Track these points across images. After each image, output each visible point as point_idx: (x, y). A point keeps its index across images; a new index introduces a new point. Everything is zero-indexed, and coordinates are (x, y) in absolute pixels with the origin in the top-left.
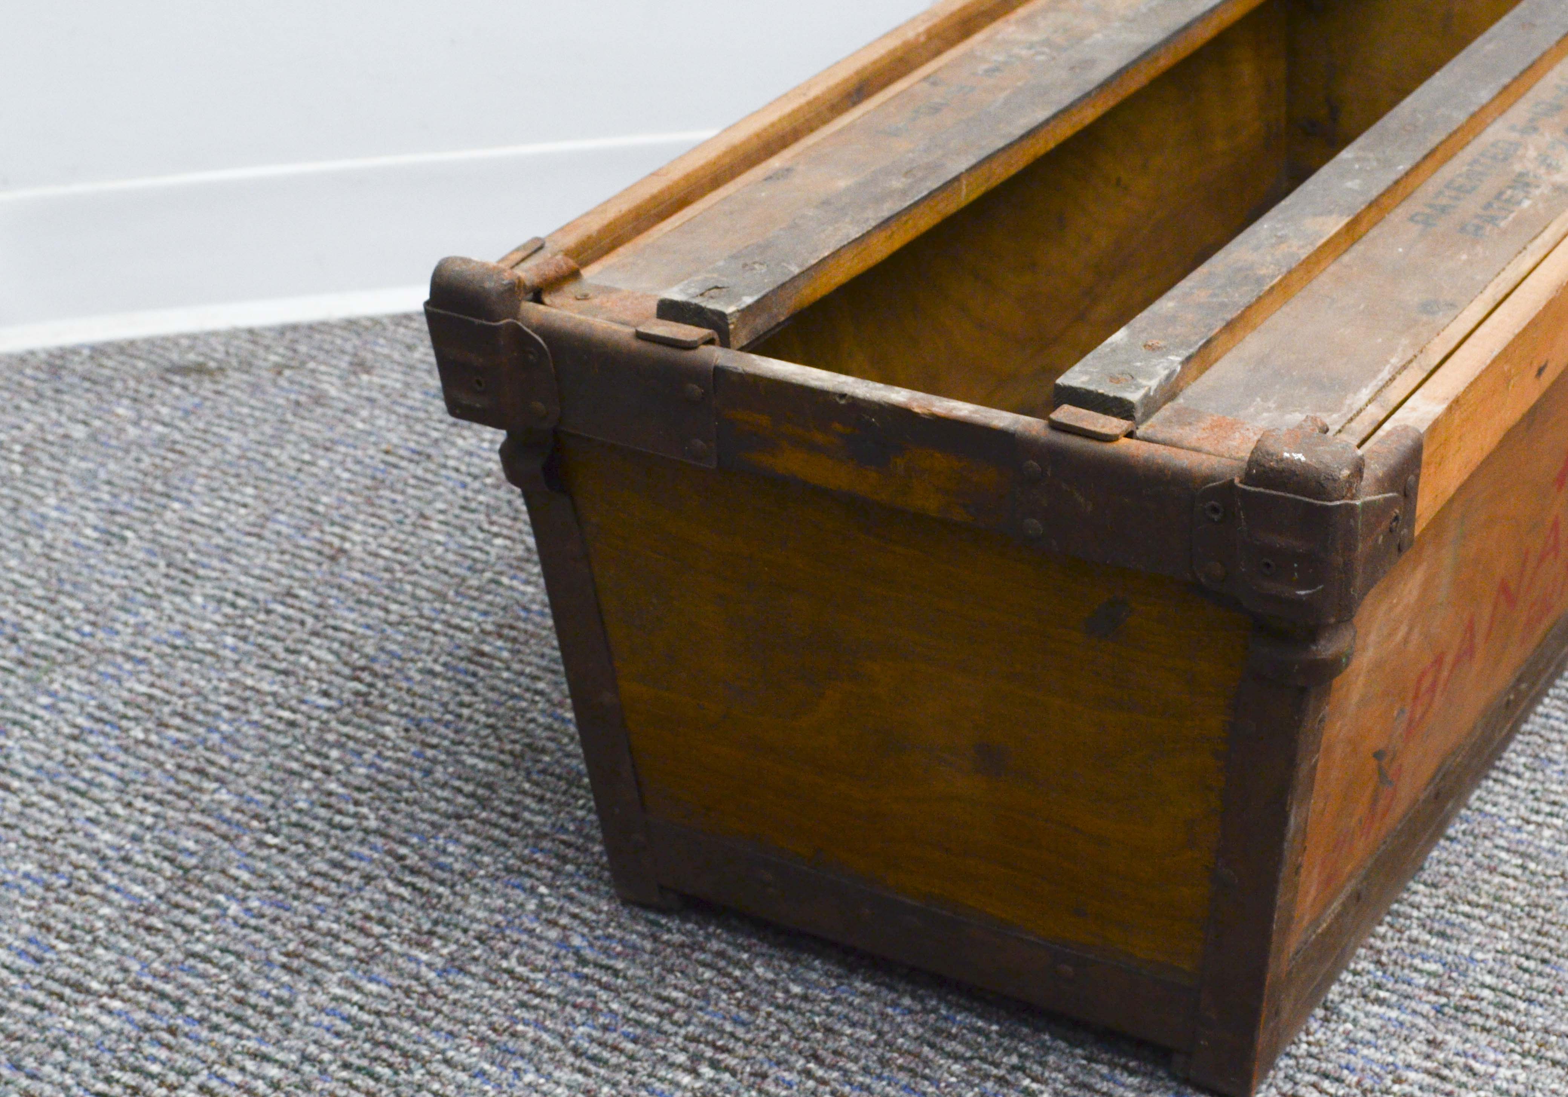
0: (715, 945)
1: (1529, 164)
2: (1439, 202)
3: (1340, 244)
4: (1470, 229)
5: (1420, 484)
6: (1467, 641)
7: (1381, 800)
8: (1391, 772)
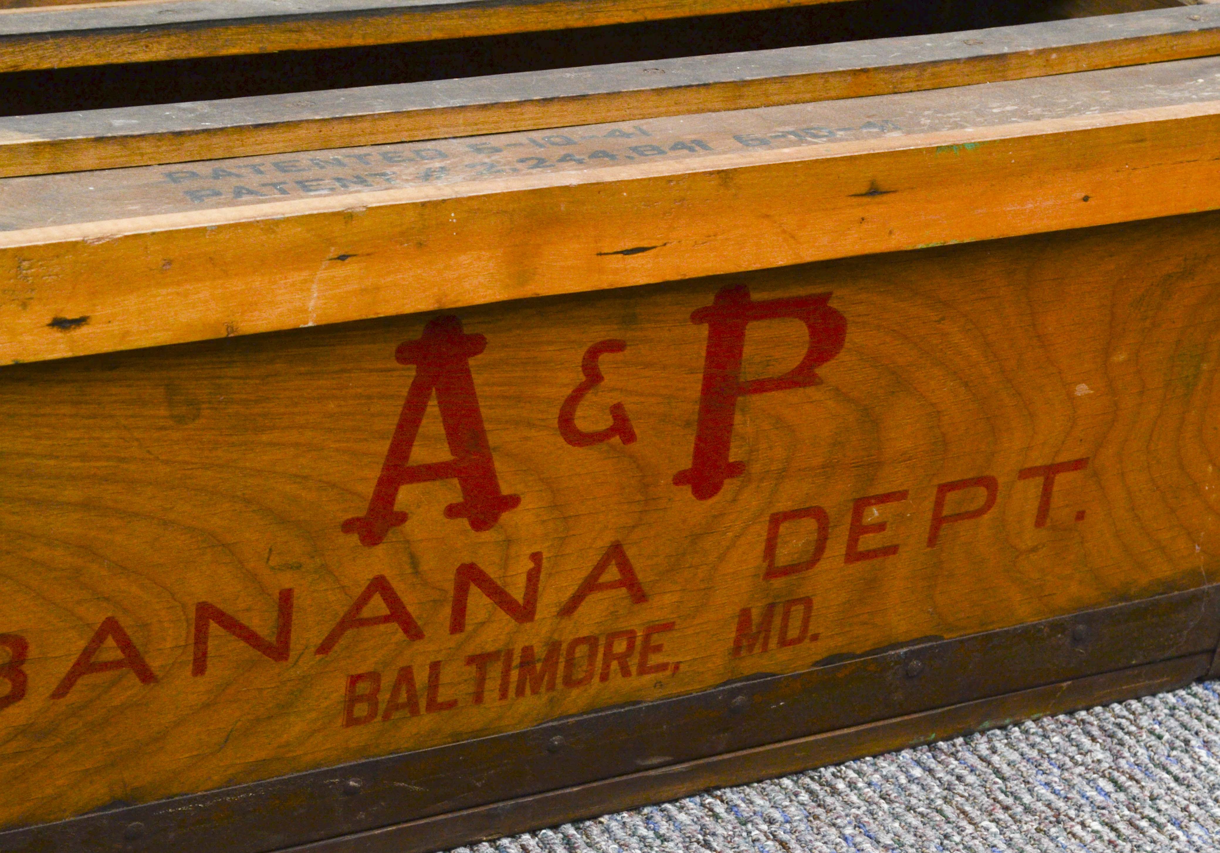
1: (412, 170)
2: (234, 171)
3: (21, 164)
4: (203, 193)
6: (111, 650)
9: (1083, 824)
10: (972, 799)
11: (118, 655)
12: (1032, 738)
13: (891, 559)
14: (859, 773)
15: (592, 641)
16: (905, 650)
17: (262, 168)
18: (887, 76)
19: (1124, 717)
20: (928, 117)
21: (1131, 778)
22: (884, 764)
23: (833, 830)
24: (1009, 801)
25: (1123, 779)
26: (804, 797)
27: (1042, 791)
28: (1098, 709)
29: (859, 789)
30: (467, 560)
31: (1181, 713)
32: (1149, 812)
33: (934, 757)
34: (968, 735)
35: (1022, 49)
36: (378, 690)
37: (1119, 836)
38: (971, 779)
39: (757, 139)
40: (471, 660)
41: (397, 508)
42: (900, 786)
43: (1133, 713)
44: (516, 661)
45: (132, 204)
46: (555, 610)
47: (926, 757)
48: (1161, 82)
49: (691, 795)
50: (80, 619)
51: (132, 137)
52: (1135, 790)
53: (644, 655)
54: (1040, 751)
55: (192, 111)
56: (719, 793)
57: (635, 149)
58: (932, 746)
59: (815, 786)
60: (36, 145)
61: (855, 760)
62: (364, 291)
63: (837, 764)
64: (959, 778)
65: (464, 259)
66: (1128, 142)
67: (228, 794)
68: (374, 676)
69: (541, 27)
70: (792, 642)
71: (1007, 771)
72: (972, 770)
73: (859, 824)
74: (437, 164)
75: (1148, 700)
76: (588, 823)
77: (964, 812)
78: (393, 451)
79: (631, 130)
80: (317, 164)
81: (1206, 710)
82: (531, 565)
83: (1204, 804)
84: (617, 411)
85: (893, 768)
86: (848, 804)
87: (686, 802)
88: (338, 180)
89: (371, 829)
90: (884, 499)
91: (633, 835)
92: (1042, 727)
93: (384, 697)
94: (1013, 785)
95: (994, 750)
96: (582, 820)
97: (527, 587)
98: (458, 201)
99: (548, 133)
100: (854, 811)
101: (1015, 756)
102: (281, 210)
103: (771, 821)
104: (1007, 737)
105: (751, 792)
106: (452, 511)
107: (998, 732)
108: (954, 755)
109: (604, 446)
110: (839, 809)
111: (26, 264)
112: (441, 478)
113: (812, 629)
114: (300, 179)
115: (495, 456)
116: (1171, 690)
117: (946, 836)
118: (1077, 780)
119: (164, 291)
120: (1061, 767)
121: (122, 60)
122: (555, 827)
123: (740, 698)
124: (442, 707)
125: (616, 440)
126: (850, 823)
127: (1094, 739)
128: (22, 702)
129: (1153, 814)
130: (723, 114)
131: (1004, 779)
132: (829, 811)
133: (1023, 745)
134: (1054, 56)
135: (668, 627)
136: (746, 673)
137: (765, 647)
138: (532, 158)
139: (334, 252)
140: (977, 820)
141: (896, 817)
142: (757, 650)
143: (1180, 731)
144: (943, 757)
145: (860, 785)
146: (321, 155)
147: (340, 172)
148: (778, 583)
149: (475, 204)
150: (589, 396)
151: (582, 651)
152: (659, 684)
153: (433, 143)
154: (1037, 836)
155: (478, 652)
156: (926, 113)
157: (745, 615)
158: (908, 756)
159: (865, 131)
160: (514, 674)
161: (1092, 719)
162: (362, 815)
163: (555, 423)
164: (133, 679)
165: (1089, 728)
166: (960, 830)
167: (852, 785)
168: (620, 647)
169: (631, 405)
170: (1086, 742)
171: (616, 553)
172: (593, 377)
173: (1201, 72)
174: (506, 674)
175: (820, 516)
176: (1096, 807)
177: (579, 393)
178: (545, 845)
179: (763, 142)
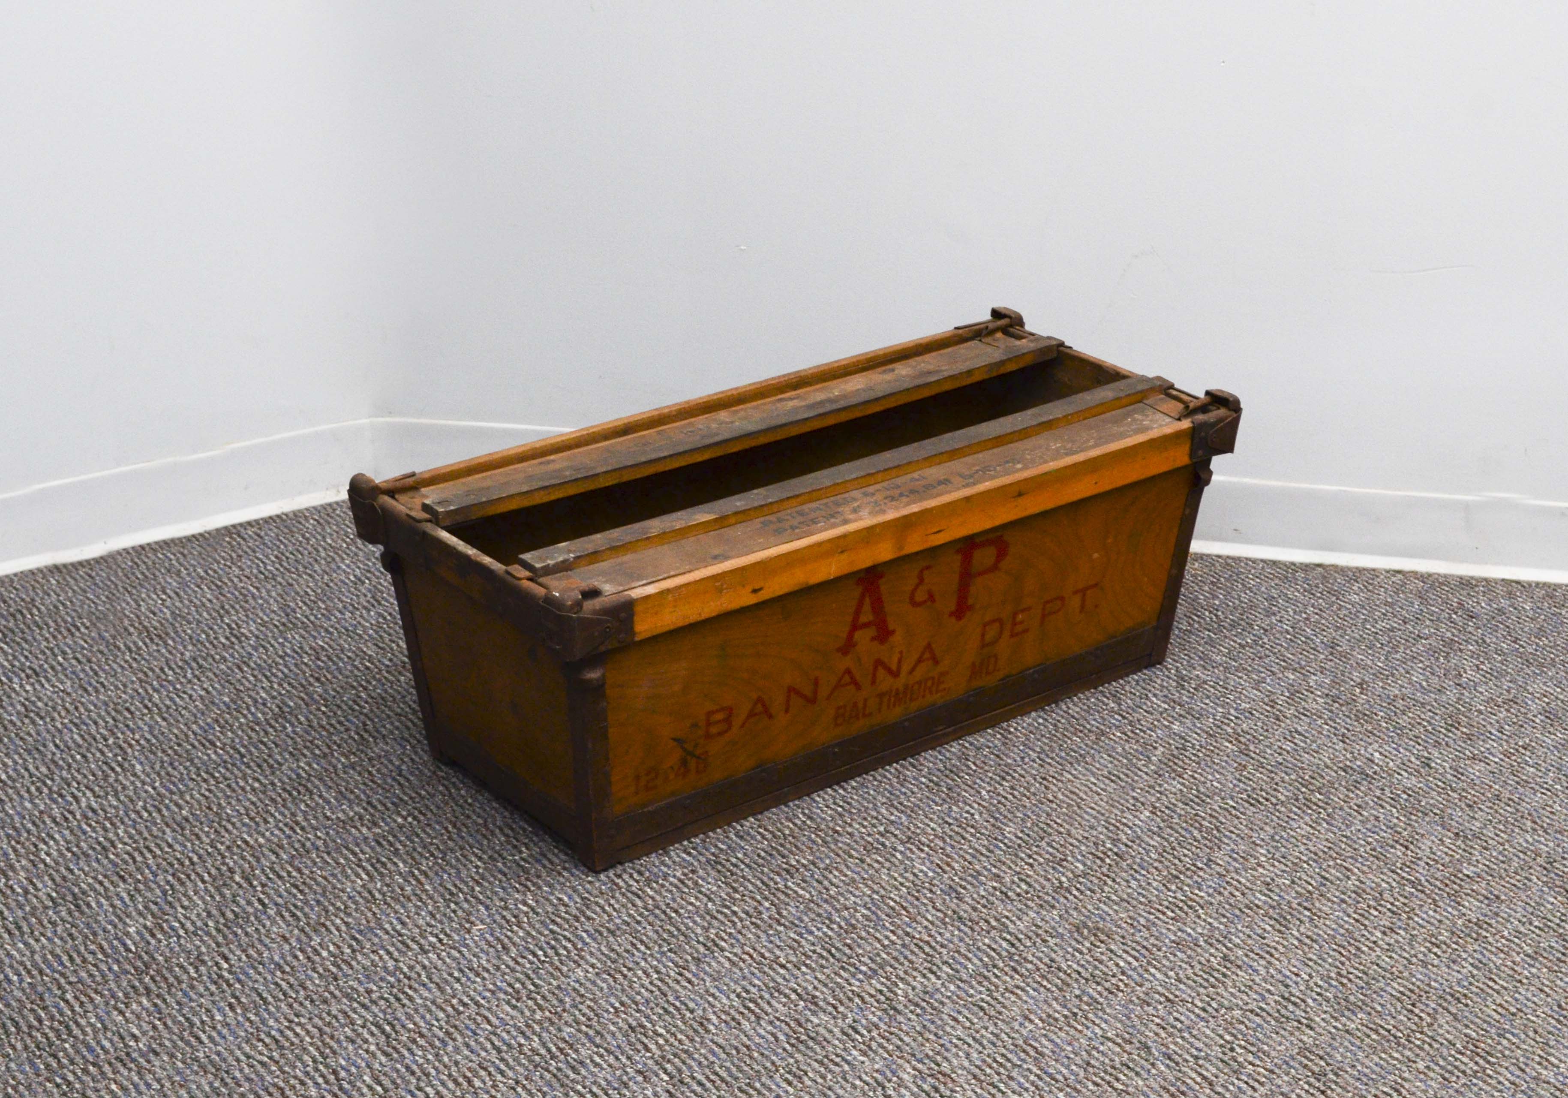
0: (454, 780)
2: (785, 518)
3: (713, 527)
4: (781, 530)
5: (636, 619)
6: (759, 708)
7: (692, 763)
8: (697, 753)
9: (1113, 734)
10: (1066, 729)
11: (761, 710)
13: (1026, 634)
15: (919, 683)
17: (793, 515)
19: (1118, 687)
20: (1028, 454)
21: (1128, 713)
23: (1015, 748)
24: (1081, 728)
25: (1124, 714)
26: (999, 736)
27: (1093, 722)
29: (1020, 730)
30: (877, 657)
31: (1141, 683)
32: (1139, 726)
34: (1056, 703)
36: (846, 712)
37: (1129, 737)
38: (1063, 721)
39: (968, 476)
40: (878, 695)
41: (854, 640)
42: (1036, 727)
44: (893, 694)
46: (907, 672)
47: (1042, 714)
48: (1116, 422)
49: (953, 741)
50: (750, 697)
52: (1130, 718)
53: (938, 686)
54: (1088, 706)
56: (964, 738)
57: (924, 487)
58: (1043, 710)
59: (1002, 731)
60: (716, 518)
61: (1014, 719)
62: (849, 563)
63: (1007, 721)
64: (1058, 721)
66: (1110, 459)
68: (845, 706)
70: (991, 673)
71: (1076, 716)
72: (1063, 717)
73: (1025, 745)
75: (1126, 679)
76: (917, 756)
77: (1065, 735)
78: (853, 620)
80: (812, 510)
82: (899, 656)
83: (1159, 720)
84: (930, 592)
85: (1030, 720)
86: (1017, 737)
87: (952, 743)
89: (841, 767)
90: (1023, 611)
91: (937, 759)
92: (1085, 696)
93: (848, 714)
94: (1081, 721)
95: (1068, 708)
96: (914, 755)
97: (898, 665)
99: (889, 483)
100: (1020, 739)
101: (1078, 709)
103: (989, 747)
104: (1072, 701)
105: (977, 736)
106: (873, 639)
107: (1068, 700)
108: (1053, 711)
109: (925, 606)
110: (1014, 739)
112: (869, 627)
113: (998, 667)
115: (888, 616)
116: (1135, 673)
117: (1061, 745)
118: (1106, 716)
119: (786, 574)
120: (1098, 712)
122: (904, 759)
123: (971, 698)
124: (868, 715)
125: (929, 603)
126: (1021, 744)
127: (1108, 698)
128: (730, 731)
131: (1076, 719)
132: (1010, 740)
135: (947, 673)
136: (974, 687)
137: (980, 676)
138: (889, 496)
139: (839, 550)
140: (1071, 737)
141: (1039, 740)
142: (978, 677)
143: (1142, 690)
144: (1049, 713)
145: (1019, 728)
147: (823, 513)
148: (986, 650)
150: (920, 588)
151: (916, 687)
152: (943, 696)
153: (850, 494)
154: (1096, 741)
155: (880, 692)
156: (1027, 452)
157: (974, 664)
160: (893, 699)
162: (838, 763)
163: (908, 600)
164: (765, 718)
165: (1105, 693)
166: (1066, 742)
167: (1016, 729)
168: (929, 683)
169: (934, 589)
170: (1105, 699)
171: (929, 646)
172: (921, 580)
173: (1128, 415)
174: (889, 700)
175: (1000, 620)
176: (1117, 727)
177: (915, 589)
178: (902, 766)
179: (971, 476)
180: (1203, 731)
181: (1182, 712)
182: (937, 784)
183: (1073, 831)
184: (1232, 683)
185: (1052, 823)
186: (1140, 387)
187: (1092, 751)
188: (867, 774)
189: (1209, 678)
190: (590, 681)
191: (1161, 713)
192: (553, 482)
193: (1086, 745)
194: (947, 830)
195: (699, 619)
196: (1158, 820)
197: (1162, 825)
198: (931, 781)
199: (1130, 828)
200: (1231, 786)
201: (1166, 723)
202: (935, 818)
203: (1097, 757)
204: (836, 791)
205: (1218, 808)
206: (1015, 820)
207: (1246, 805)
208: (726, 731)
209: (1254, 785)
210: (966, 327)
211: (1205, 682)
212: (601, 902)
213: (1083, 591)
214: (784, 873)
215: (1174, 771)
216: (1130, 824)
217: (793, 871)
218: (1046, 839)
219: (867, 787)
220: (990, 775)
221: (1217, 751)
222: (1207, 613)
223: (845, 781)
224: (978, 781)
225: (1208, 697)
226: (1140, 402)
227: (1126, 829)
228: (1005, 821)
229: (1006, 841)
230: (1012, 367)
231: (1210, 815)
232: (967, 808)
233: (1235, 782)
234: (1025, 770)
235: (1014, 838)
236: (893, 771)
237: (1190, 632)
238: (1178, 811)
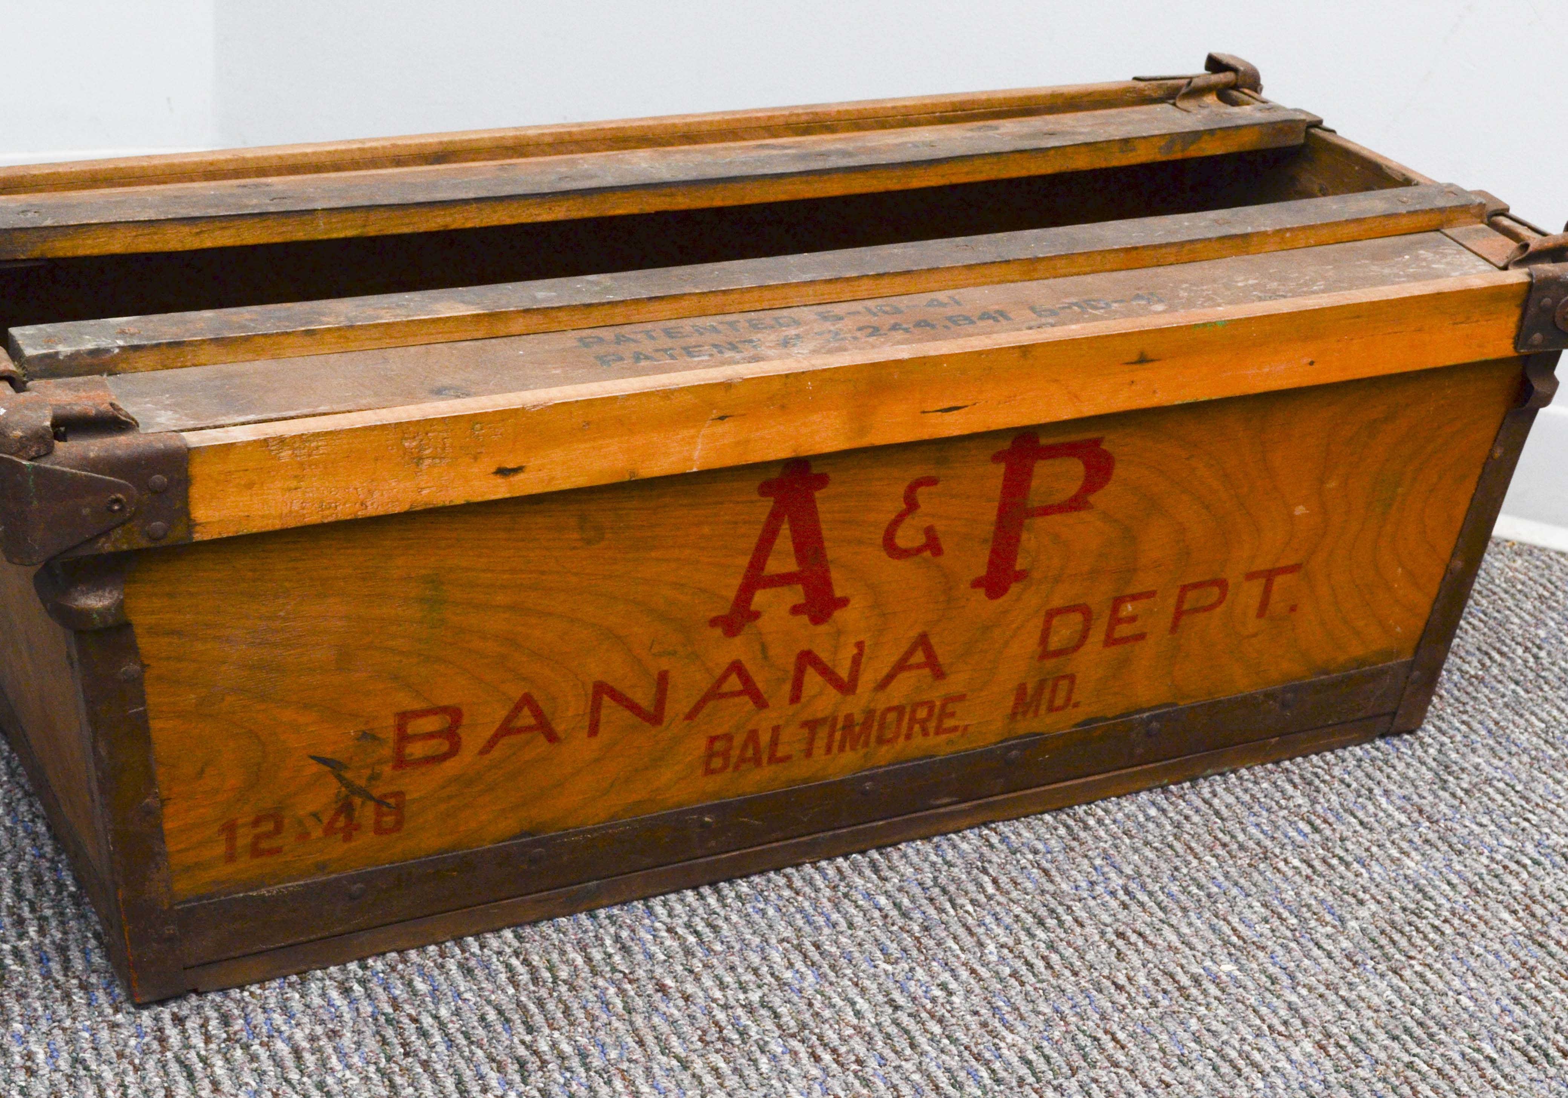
1: (773, 337)
2: (632, 336)
3: (466, 331)
4: (609, 358)
5: (195, 492)
6: (526, 718)
7: (366, 813)
8: (376, 793)
9: (1286, 861)
10: (1196, 836)
11: (532, 721)
12: (1245, 783)
13: (1141, 643)
14: (1106, 811)
15: (900, 710)
16: (1147, 714)
17: (653, 334)
18: (1153, 253)
19: (1320, 767)
20: (1185, 289)
21: (1325, 821)
22: (1126, 804)
23: (1086, 861)
24: (1227, 839)
25: (1318, 822)
26: (1062, 831)
27: (1253, 830)
28: (1299, 760)
29: (1106, 826)
30: (806, 648)
31: (1366, 765)
32: (1339, 851)
33: (1167, 799)
34: (1193, 780)
35: (1263, 229)
36: (730, 748)
37: (1314, 872)
38: (1196, 818)
39: (1049, 310)
40: (805, 724)
41: (753, 608)
42: (1139, 823)
43: (1328, 764)
44: (840, 725)
45: (555, 368)
46: (873, 685)
47: (1160, 798)
48: (1375, 257)
49: (971, 827)
50: (504, 694)
51: (552, 308)
52: (1328, 832)
53: (940, 721)
54: (1253, 796)
55: (597, 283)
56: (993, 826)
57: (950, 319)
58: (1165, 790)
59: (1071, 822)
60: (478, 315)
61: (1102, 800)
62: (737, 444)
63: (1088, 803)
64: (1187, 818)
65: (816, 417)
66: (1347, 318)
67: (612, 827)
68: (728, 737)
69: (865, 190)
70: (1058, 709)
71: (1225, 812)
72: (1197, 811)
73: (1106, 857)
74: (793, 332)
75: (1340, 752)
76: (889, 849)
77: (1191, 848)
78: (751, 565)
79: (946, 300)
80: (697, 331)
81: (1386, 762)
82: (855, 651)
83: (1383, 845)
84: (930, 532)
85: (1134, 808)
86: (1097, 838)
87: (967, 832)
88: (715, 346)
89: (719, 854)
90: (1134, 598)
91: (926, 860)
92: (1253, 774)
93: (735, 753)
94: (1231, 825)
95: (1215, 794)
96: (885, 846)
97: (852, 668)
98: (814, 373)
99: (880, 301)
100: (1102, 844)
101: (1231, 800)
102: (675, 381)
103: (1035, 852)
104: (1225, 782)
105: (1019, 826)
106: (796, 610)
107: (1218, 778)
108: (1182, 797)
109: (917, 559)
110: (1090, 842)
111: (478, 426)
112: (788, 584)
113: (1075, 698)
114: (684, 345)
115: (832, 567)
116: (1358, 744)
117: (1176, 869)
118: (1281, 822)
119: (582, 446)
120: (1269, 810)
121: (530, 220)
122: (863, 852)
123: (1014, 752)
124: (781, 760)
125: (927, 554)
126: (1099, 855)
127: (1295, 786)
128: (457, 758)
129: (1342, 853)
130: (1020, 284)
131: (1222, 819)
132: (1081, 844)
133: (1238, 790)
134: (1288, 235)
135: (962, 698)
136: (1021, 732)
137: (1036, 713)
138: (869, 327)
139: (715, 413)
140: (1201, 855)
141: (1136, 850)
142: (1030, 714)
143: (1365, 780)
144: (1174, 799)
145: (1107, 821)
146: (700, 322)
147: (717, 338)
148: (1050, 663)
149: (828, 375)
150: (908, 521)
151: (892, 716)
152: (950, 742)
153: (788, 310)
154: (1249, 870)
155: (810, 718)
156: (1184, 286)
157: (1022, 689)
158: (1145, 797)
159: (1134, 303)
160: (838, 735)
161: (1294, 768)
162: (713, 843)
163: (880, 541)
164: (542, 739)
165: (1292, 776)
166: (1187, 864)
167: (1100, 822)
168: (922, 713)
169: (940, 526)
170: (1289, 788)
171: (923, 641)
172: (912, 505)
173: (1407, 248)
174: (831, 735)
175: (1086, 611)
176: (1297, 846)
177: (900, 518)
178: (855, 867)
179: (1053, 313)
180: (1465, 880)
181: (1433, 837)
182: (905, 915)
183: (1144, 1064)
184: (1541, 790)
185: (1105, 1039)
186: (1440, 203)
187: (1235, 891)
188: (777, 870)
189: (1499, 775)
190: (86, 613)
191: (1390, 832)
192: (212, 212)
193: (1226, 875)
194: (886, 1020)
195: (361, 514)
196: (1328, 1065)
197: (1331, 1079)
198: (897, 906)
199: (1264, 1075)
200: (1496, 1010)
201: (1395, 853)
202: (873, 987)
203: (1241, 902)
204: (702, 897)
205: (1457, 1058)
206: (1033, 1019)
207: (1520, 1059)
208: (444, 757)
209: (1544, 1017)
210: (1155, 79)
211: (1489, 781)
212: (108, 1075)
213: (1270, 575)
214: (512, 1068)
215: (1388, 958)
216: (1267, 1067)
217: (533, 1064)
218: (1081, 1076)
219: (766, 900)
220: (1017, 910)
221: (1482, 927)
222: (1520, 651)
223: (730, 880)
224: (989, 919)
225: (1488, 812)
226: (1438, 230)
227: (1255, 1076)
228: (1009, 1018)
229: (997, 1065)
230: (1211, 148)
231: (1439, 1071)
232: (946, 976)
233: (1505, 1001)
234: (1088, 910)
235: (1015, 1060)
236: (831, 872)
237: (1482, 680)
238: (1375, 1050)
